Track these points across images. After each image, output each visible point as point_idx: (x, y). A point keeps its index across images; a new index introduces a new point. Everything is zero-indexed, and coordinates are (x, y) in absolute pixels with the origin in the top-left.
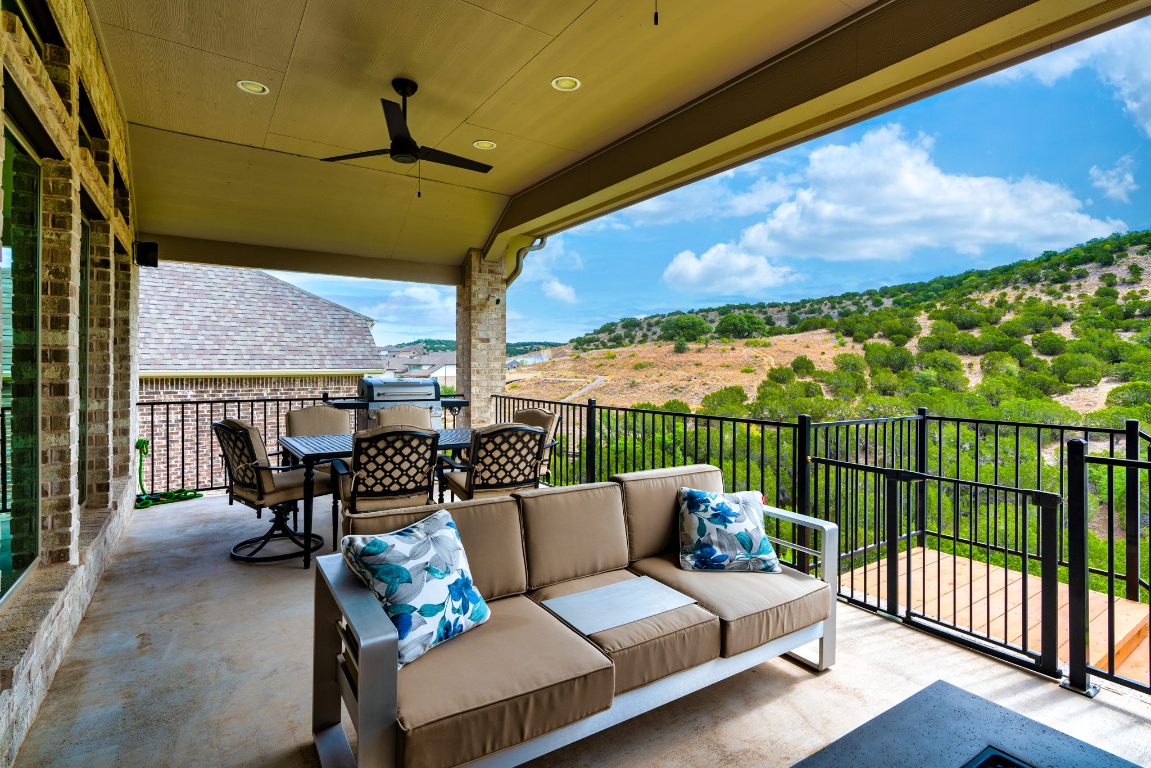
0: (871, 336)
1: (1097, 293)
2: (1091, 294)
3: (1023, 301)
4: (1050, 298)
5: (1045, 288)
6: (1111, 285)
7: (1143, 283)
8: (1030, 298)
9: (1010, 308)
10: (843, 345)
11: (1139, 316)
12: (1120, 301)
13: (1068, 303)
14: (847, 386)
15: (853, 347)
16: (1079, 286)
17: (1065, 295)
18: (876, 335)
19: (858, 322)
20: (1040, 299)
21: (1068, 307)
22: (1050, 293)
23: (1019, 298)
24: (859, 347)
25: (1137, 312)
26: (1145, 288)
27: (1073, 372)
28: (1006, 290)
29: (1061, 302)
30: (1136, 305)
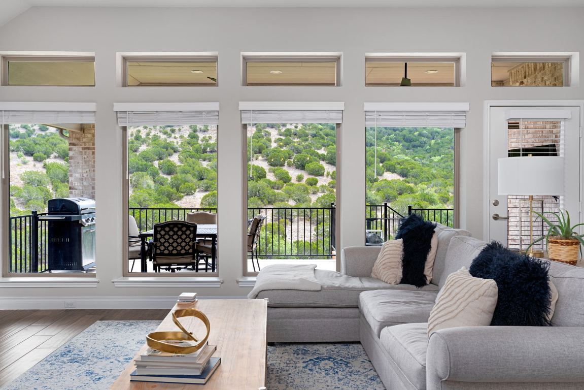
0: (48, 157)
1: (189, 136)
2: (186, 136)
3: (150, 137)
4: (165, 136)
5: (162, 130)
6: (195, 131)
7: (209, 132)
8: (155, 135)
9: (144, 141)
10: (25, 163)
11: (209, 152)
12: (200, 142)
13: (175, 141)
14: (37, 199)
15: (34, 165)
16: (180, 130)
17: (173, 135)
18: (52, 156)
19: (36, 144)
20: (160, 137)
21: (175, 144)
22: (165, 133)
23: (148, 134)
24: (39, 166)
25: (208, 150)
26: (210, 135)
27: (182, 186)
28: (139, 128)
29: (171, 139)
30: (208, 145)
